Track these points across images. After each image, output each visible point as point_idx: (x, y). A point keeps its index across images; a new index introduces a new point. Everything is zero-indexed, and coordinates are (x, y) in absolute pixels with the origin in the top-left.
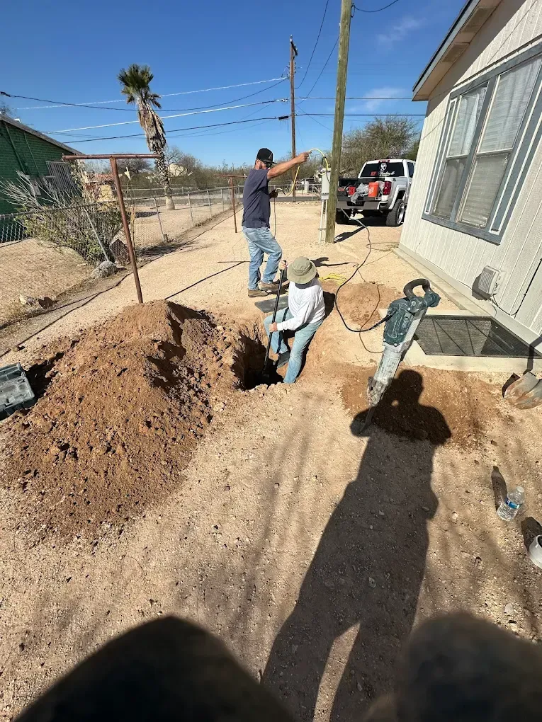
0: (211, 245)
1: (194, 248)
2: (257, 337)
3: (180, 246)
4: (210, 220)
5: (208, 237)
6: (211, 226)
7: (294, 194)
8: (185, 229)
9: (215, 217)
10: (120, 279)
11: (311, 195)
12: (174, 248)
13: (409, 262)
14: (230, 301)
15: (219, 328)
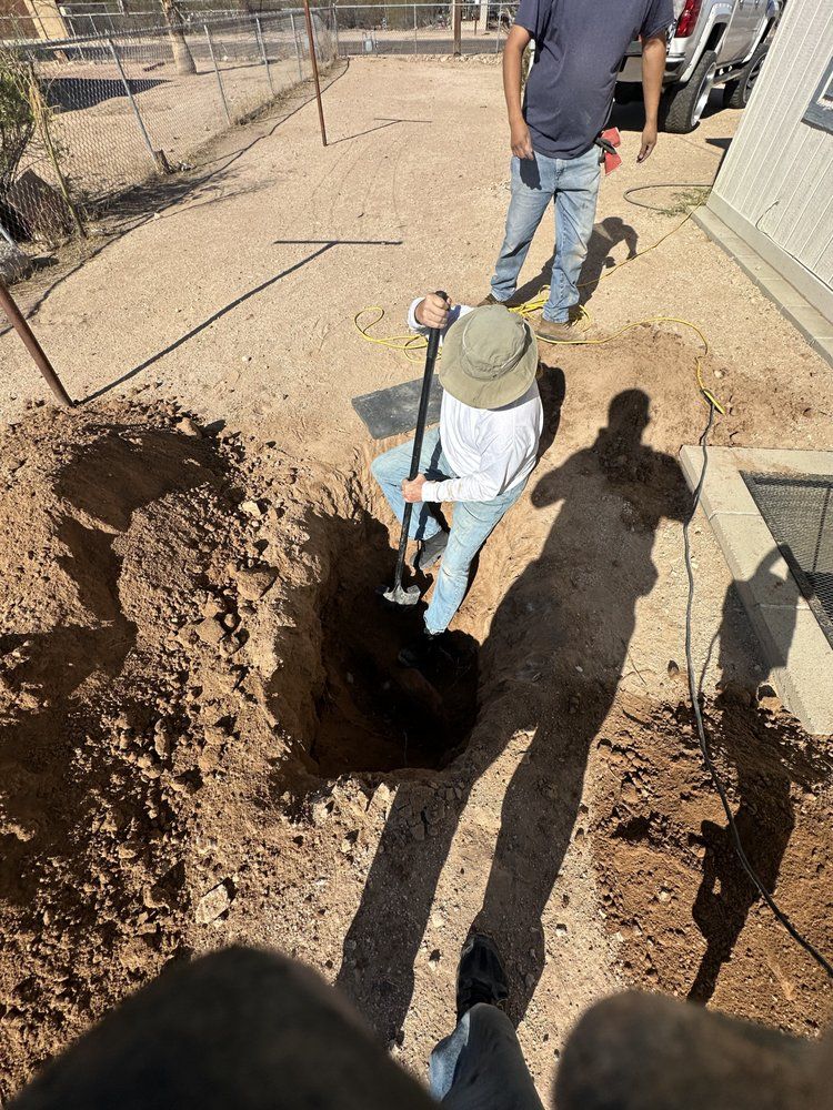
0: (265, 184)
1: (227, 191)
2: (357, 506)
3: (195, 184)
4: (270, 105)
5: (262, 158)
6: (272, 124)
7: (458, 31)
8: (211, 134)
9: (282, 97)
10: (40, 295)
11: (494, 36)
12: (183, 190)
13: (739, 257)
14: (291, 388)
15: (249, 507)
